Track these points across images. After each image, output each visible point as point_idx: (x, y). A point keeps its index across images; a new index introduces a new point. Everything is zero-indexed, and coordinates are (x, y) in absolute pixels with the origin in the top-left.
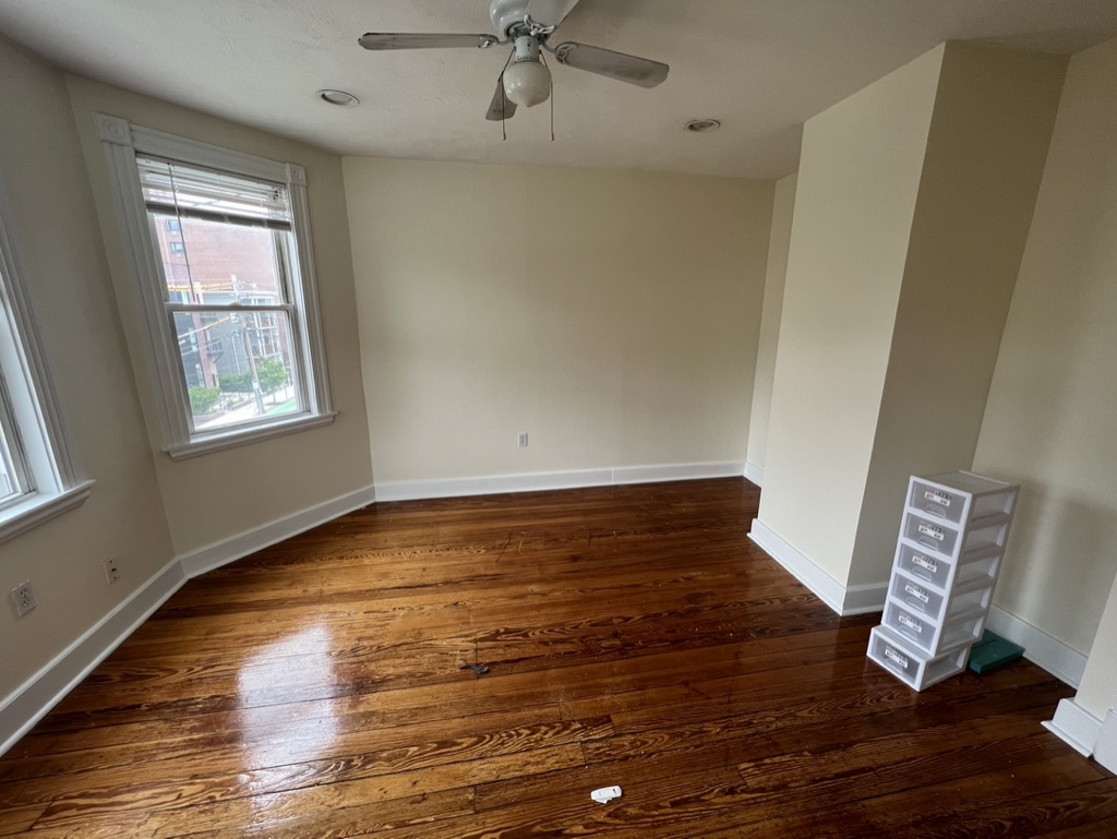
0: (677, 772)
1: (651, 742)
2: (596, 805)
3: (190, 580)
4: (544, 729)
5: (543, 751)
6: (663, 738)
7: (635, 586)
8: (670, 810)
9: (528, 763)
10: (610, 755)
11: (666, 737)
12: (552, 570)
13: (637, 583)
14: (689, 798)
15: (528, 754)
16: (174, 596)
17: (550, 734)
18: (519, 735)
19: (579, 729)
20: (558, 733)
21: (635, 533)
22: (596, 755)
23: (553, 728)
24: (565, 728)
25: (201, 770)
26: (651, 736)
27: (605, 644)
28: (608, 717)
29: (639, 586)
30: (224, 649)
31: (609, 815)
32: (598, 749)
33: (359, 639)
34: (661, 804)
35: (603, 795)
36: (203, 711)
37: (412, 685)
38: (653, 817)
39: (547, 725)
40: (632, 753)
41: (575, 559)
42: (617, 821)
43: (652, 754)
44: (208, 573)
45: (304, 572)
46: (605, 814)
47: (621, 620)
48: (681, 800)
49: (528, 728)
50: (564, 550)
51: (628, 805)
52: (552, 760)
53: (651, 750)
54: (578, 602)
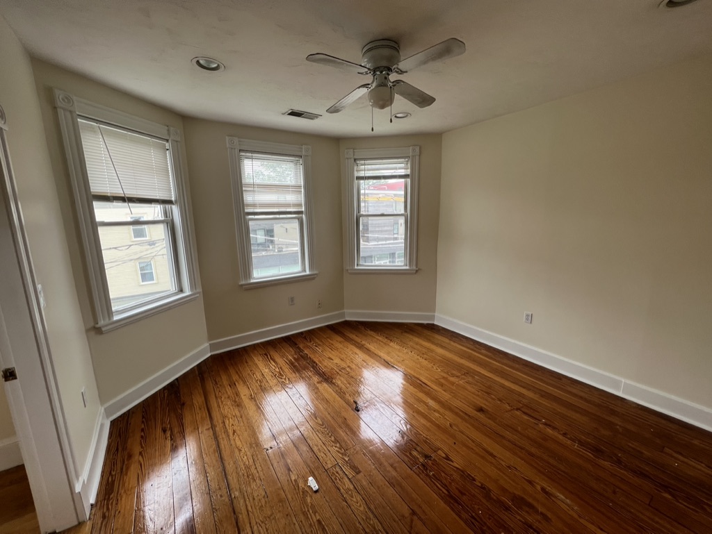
0: (340, 520)
1: (355, 500)
2: (306, 481)
3: (346, 321)
4: (338, 445)
5: (326, 449)
6: (360, 506)
7: (491, 455)
8: (315, 521)
9: (317, 446)
10: (336, 479)
11: (362, 509)
12: (456, 403)
13: (495, 454)
14: (326, 530)
15: (322, 444)
16: (337, 323)
17: (337, 449)
18: (330, 437)
19: (345, 460)
20: (338, 452)
21: (564, 434)
22: (333, 473)
23: (340, 449)
24: (342, 454)
25: (283, 368)
26: (359, 499)
27: (415, 453)
28: (360, 472)
29: (494, 456)
30: (324, 344)
31: (303, 489)
32: (337, 473)
33: (349, 367)
34: (317, 514)
35: (312, 483)
36: (301, 356)
37: (336, 392)
38: (308, 511)
39: (341, 445)
40: (342, 490)
41: (481, 410)
42: (301, 493)
43: (346, 502)
44: (351, 321)
45: (371, 336)
46: (303, 486)
47: (444, 455)
48: (323, 526)
49: (335, 439)
50: (484, 402)
51: (311, 496)
52: (323, 455)
53: (349, 501)
54: (438, 426)
